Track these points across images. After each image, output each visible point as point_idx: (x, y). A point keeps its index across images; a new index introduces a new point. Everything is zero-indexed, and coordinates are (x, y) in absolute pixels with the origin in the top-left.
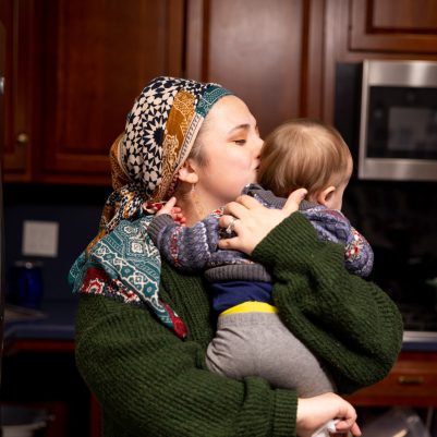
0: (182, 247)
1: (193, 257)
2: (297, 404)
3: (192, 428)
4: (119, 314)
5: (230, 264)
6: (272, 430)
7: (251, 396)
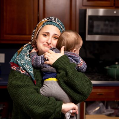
0: (34, 62)
1: (37, 65)
2: (62, 105)
3: (34, 108)
4: (19, 76)
5: (47, 68)
6: (55, 111)
7: (50, 101)
